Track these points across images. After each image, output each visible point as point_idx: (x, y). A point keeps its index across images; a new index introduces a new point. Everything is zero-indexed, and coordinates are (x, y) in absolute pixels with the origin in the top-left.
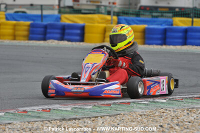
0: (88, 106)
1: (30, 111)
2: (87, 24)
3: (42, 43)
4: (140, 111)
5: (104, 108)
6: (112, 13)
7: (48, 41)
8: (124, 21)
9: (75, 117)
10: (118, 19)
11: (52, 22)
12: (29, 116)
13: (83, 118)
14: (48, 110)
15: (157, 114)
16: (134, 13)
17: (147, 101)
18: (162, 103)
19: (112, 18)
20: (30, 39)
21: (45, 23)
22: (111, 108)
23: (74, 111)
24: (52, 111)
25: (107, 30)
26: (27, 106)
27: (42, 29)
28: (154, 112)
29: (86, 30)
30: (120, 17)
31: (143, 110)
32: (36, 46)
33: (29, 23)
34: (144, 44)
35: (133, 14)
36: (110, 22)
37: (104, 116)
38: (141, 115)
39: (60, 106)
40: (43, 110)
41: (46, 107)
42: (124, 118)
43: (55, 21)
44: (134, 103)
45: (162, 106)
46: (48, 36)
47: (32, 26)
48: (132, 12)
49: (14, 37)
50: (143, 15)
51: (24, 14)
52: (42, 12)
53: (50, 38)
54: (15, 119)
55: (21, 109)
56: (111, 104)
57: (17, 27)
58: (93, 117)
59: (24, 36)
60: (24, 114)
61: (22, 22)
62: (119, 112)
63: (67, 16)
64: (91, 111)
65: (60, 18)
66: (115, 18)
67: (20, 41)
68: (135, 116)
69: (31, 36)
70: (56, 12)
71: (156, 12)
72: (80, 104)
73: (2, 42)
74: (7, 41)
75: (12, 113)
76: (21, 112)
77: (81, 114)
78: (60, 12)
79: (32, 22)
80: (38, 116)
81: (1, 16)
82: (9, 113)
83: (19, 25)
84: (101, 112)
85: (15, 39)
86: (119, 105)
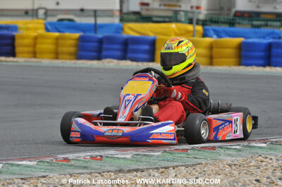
0: (155, 152)
1: (73, 160)
2: (159, 37)
3: (94, 63)
4: (229, 160)
5: (178, 155)
6: (195, 21)
7: (104, 60)
8: (212, 32)
9: (136, 167)
10: (205, 30)
11: (110, 34)
12: (71, 166)
13: (147, 169)
14: (99, 157)
15: (252, 164)
16: (226, 21)
17: (239, 145)
18: (261, 148)
19: (194, 28)
20: (79, 57)
21: (100, 35)
22: (188, 155)
23: (134, 158)
24: (104, 159)
26: (70, 152)
27: (96, 44)
28: (249, 160)
29: (158, 45)
30: (207, 27)
31: (233, 158)
32: (86, 68)
33: (77, 35)
34: (240, 64)
35: (224, 23)
36: (191, 34)
37: (178, 166)
38: (230, 165)
39: (116, 152)
40: (92, 157)
41: (97, 153)
42: (205, 169)
43: (115, 32)
44: (221, 147)
45: (260, 152)
46: (104, 53)
47: (81, 39)
48: (222, 20)
49: (57, 55)
50: (239, 23)
51: (71, 23)
52: (96, 20)
53: (106, 57)
54: (52, 170)
55: (61, 156)
56: (187, 149)
57: (61, 42)
58: (162, 168)
59: (70, 54)
60: (65, 163)
61: (67, 34)
62: (199, 161)
63: (132, 25)
64: (159, 159)
65: (122, 29)
66: (199, 28)
67: (64, 61)
68: (221, 166)
69: (80, 53)
70: (116, 21)
71: (258, 20)
73: (39, 62)
74: (46, 62)
75: (47, 162)
76: (61, 161)
77: (145, 163)
78: (122, 20)
79: (81, 34)
80: (83, 165)
81: (39, 26)
82: (43, 162)
83: (63, 38)
84: (173, 160)
85: (57, 58)
86: (200, 151)
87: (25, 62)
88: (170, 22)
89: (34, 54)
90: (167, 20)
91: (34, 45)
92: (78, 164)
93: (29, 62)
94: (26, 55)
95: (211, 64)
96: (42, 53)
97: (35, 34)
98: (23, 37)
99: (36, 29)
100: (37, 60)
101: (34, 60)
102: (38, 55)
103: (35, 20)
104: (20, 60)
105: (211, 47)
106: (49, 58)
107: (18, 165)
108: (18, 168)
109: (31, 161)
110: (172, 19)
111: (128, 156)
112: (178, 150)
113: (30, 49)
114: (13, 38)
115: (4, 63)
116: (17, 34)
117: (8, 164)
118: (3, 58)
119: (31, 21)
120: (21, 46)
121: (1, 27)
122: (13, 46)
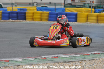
0: (78, 55)
1: (48, 58)
2: (78, 13)
5: (86, 56)
6: (91, 7)
8: (98, 11)
9: (71, 61)
10: (95, 10)
11: (61, 12)
12: (47, 60)
13: (75, 61)
14: (57, 57)
19: (91, 9)
20: (49, 20)
21: (57, 12)
22: (90, 56)
23: (70, 57)
24: (59, 58)
25: (89, 16)
26: (46, 55)
27: (55, 15)
29: (78, 16)
33: (48, 12)
36: (90, 12)
37: (86, 60)
39: (63, 55)
40: (54, 57)
41: (56, 56)
42: (96, 61)
43: (62, 11)
44: (102, 53)
47: (50, 14)
48: (102, 6)
49: (41, 20)
51: (46, 8)
52: (55, 7)
55: (43, 57)
56: (89, 54)
57: (43, 15)
58: (80, 61)
59: (46, 19)
60: (44, 59)
61: (45, 12)
62: (94, 58)
63: (68, 8)
64: (79, 57)
65: (65, 10)
66: (93, 9)
67: (44, 22)
68: (102, 60)
69: (49, 19)
70: (63, 7)
72: (74, 54)
73: (34, 22)
74: (37, 22)
75: (38, 59)
76: (43, 58)
77: (74, 59)
78: (65, 7)
79: (50, 12)
80: (51, 60)
81: (34, 9)
82: (37, 59)
83: (44, 13)
84: (84, 58)
85: (41, 21)
86: (94, 54)
87: (29, 22)
88: (83, 7)
89: (33, 19)
90: (81, 6)
91: (33, 16)
92: (49, 59)
93: (31, 22)
94: (30, 20)
95: (98, 23)
96: (36, 19)
97: (33, 12)
98: (29, 13)
99: (34, 10)
100: (34, 21)
101: (33, 21)
102: (34, 20)
103: (33, 7)
104: (28, 21)
105: (98, 16)
106: (38, 21)
107: (28, 60)
109: (32, 58)
110: (83, 6)
111: (68, 57)
112: (86, 54)
113: (31, 17)
114: (25, 13)
115: (22, 23)
116: (27, 12)
117: (24, 59)
118: (21, 21)
119: (32, 7)
120: (28, 16)
121: (21, 9)
122: (25, 16)
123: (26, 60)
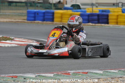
73: (119, 26)
74: (122, 26)
75: (123, 71)
81: (119, 10)
82: (121, 71)
87: (113, 26)
89: (117, 23)
91: (117, 19)
93: (115, 26)
94: (113, 23)
97: (117, 14)
98: (112, 16)
99: (118, 12)
101: (117, 25)
102: (119, 23)
103: (118, 8)
104: (110, 25)
108: (109, 73)
109: (115, 70)
113: (115, 21)
114: (108, 16)
115: (104, 27)
116: (110, 14)
117: (105, 71)
118: (103, 25)
119: (116, 8)
120: (111, 19)
121: (103, 11)
122: (108, 19)
123: (107, 72)
